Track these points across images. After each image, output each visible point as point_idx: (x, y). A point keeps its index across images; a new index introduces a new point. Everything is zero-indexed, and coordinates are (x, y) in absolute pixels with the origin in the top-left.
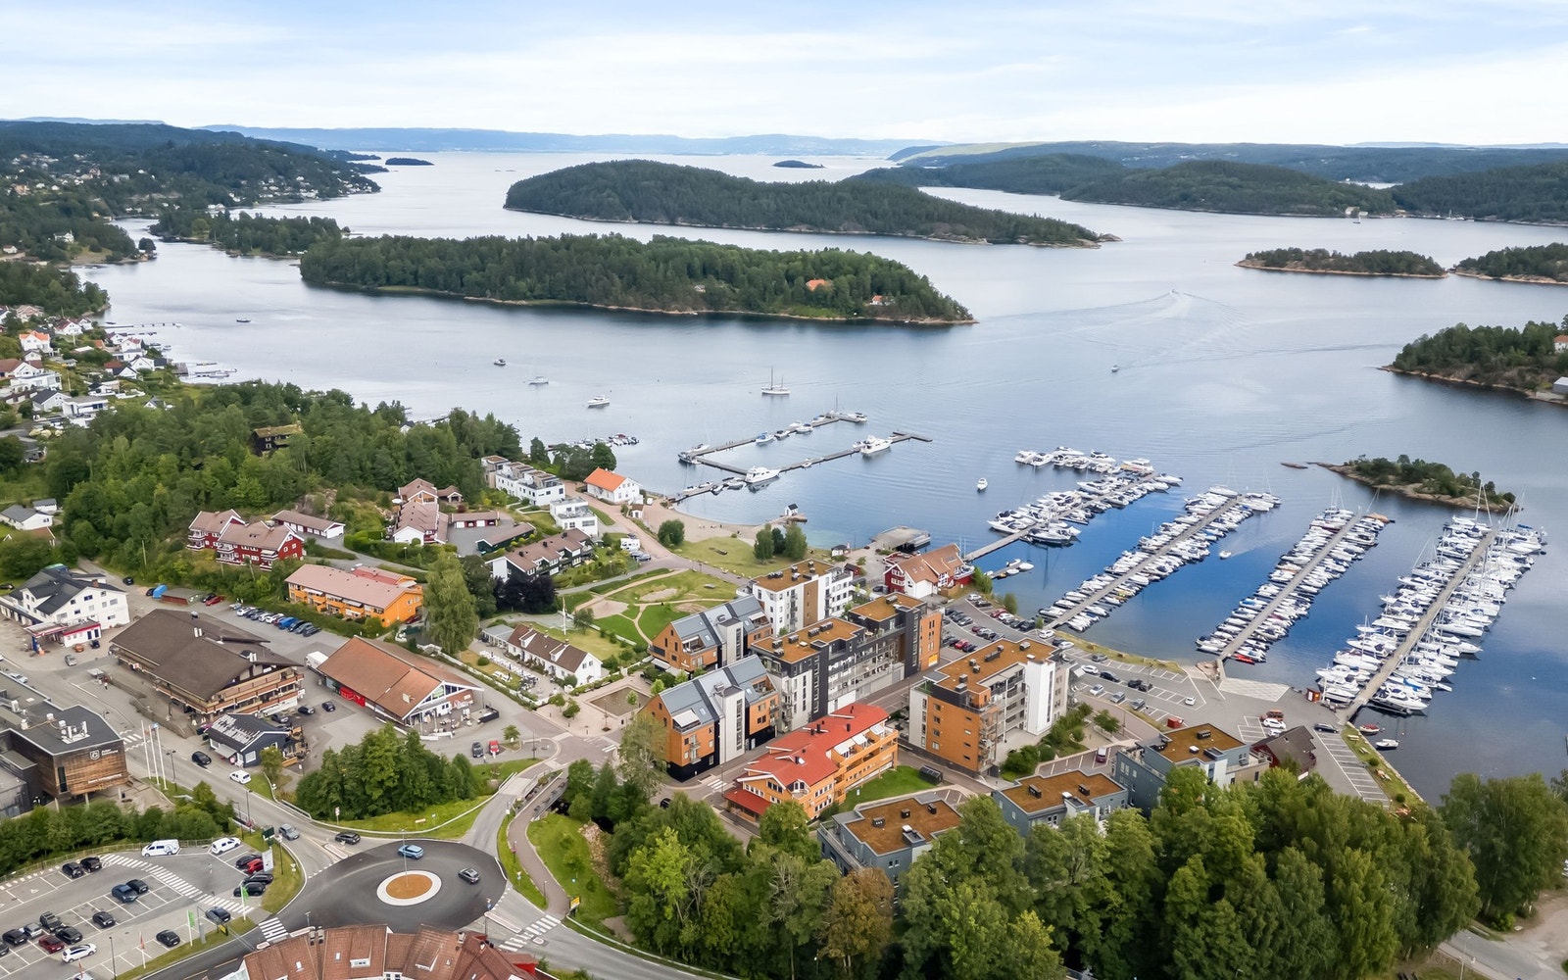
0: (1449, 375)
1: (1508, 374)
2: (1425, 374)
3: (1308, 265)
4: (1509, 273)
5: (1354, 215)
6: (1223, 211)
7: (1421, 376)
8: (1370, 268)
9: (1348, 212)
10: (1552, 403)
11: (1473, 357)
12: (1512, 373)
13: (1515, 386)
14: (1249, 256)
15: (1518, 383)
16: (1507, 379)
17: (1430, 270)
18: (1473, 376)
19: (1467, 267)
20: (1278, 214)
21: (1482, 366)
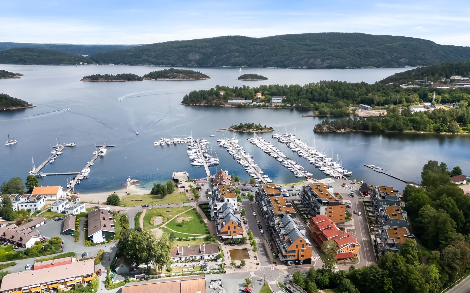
0: (201, 104)
1: (214, 102)
2: (194, 104)
3: (106, 79)
4: (158, 78)
5: (83, 64)
6: (38, 64)
7: (193, 105)
8: (124, 79)
9: (81, 63)
10: (229, 107)
11: (205, 98)
12: (215, 101)
13: (217, 104)
14: (84, 78)
15: (217, 103)
16: (215, 103)
17: (140, 79)
18: (206, 103)
19: (146, 77)
20: (58, 64)
21: (207, 100)
